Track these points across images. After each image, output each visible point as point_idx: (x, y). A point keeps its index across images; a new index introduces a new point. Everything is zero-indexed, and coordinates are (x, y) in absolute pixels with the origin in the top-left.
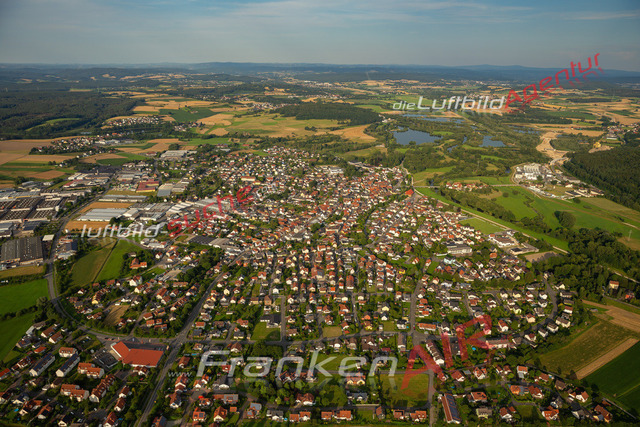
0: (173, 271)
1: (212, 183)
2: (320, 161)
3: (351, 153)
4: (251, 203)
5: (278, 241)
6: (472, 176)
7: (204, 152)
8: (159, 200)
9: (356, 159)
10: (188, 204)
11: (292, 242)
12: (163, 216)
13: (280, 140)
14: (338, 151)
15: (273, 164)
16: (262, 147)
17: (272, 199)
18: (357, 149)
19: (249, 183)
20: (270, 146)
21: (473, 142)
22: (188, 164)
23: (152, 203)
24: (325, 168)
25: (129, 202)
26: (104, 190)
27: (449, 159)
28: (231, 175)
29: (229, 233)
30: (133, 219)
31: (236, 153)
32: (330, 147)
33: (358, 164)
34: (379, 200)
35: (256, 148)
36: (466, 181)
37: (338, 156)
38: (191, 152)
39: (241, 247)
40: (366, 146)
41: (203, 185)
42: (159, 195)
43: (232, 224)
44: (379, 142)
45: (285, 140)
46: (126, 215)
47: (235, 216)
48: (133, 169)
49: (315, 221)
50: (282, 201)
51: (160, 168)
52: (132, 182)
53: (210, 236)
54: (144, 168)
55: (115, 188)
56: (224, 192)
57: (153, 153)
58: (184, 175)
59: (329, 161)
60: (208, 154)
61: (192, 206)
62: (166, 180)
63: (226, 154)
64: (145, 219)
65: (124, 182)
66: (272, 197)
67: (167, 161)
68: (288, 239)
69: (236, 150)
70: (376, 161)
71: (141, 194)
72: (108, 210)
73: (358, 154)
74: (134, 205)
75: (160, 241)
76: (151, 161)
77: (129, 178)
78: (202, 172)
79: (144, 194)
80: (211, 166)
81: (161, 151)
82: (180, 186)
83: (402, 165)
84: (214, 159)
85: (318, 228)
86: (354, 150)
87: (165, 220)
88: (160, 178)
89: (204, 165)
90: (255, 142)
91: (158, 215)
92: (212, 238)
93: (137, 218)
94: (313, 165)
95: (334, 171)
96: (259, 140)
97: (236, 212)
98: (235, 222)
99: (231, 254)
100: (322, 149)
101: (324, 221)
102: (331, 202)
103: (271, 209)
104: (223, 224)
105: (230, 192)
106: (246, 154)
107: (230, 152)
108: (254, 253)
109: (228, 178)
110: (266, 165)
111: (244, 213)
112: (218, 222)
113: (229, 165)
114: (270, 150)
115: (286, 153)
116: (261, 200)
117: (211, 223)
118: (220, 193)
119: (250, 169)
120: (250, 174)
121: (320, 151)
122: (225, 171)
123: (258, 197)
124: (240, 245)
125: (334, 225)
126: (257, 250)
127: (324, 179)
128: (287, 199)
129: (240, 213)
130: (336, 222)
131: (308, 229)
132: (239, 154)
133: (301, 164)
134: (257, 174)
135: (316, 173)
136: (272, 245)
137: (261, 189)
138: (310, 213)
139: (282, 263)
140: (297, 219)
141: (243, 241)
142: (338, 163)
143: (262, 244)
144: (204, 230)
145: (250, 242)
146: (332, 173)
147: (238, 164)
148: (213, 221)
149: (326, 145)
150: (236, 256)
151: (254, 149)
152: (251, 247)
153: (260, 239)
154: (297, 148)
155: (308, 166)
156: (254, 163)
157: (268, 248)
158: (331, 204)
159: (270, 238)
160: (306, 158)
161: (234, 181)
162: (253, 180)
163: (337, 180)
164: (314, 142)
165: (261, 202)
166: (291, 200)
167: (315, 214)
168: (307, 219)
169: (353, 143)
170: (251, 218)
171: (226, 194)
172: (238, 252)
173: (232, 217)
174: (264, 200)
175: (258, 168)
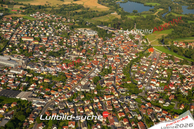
2: (76, 25)
3: (96, 19)
4: (37, 59)
5: (72, 93)
9: (102, 24)
11: (84, 93)
13: (40, 7)
14: (86, 17)
15: (42, 27)
16: (28, 13)
17: (53, 56)
18: (100, 16)
19: (30, 42)
20: (34, 12)
24: (81, 30)
28: (12, 36)
29: (29, 86)
31: (9, 16)
32: (79, 14)
33: (105, 28)
34: (131, 56)
35: (23, 13)
37: (89, 21)
39: (44, 99)
40: (104, 14)
43: (29, 78)
44: (113, 11)
45: (43, 7)
47: (29, 71)
49: (93, 74)
50: (61, 58)
53: (14, 90)
56: (11, 50)
59: (83, 25)
66: (53, 54)
68: (78, 90)
69: (8, 14)
70: (117, 25)
73: (102, 19)
83: (135, 28)
86: (97, 17)
90: (21, 8)
92: (17, 92)
94: (72, 28)
95: (90, 33)
96: (23, 7)
97: (28, 67)
98: (30, 76)
99: (38, 106)
100: (74, 15)
101: (99, 74)
102: (99, 58)
103: (55, 64)
104: (21, 78)
105: (17, 50)
106: (18, 18)
107: (3, 15)
108: (56, 103)
109: (10, 38)
110: (37, 28)
111: (36, 68)
112: (16, 77)
113: (7, 27)
114: (35, 16)
115: (48, 18)
116: (44, 57)
117: (11, 77)
118: (8, 51)
119: (25, 31)
120: (28, 35)
121: (73, 17)
122: (6, 32)
123: (41, 55)
124: (42, 97)
125: (108, 77)
126: (58, 101)
127: (85, 39)
128: (64, 56)
129: (32, 69)
130: (109, 75)
131: (91, 82)
132: (12, 18)
133: (63, 27)
134: (33, 35)
135: (78, 35)
136: (68, 96)
137: (41, 48)
138: (86, 68)
139: (82, 112)
140: (79, 72)
141: (43, 94)
142: (90, 26)
143: (60, 95)
144: (7, 84)
145: (49, 94)
146: (89, 34)
147: (14, 26)
148: (12, 76)
149: (76, 12)
150: (42, 107)
151: (22, 14)
152: (52, 98)
153: (57, 91)
154: (55, 14)
155: (69, 29)
156: (27, 26)
157: (66, 99)
158: (98, 60)
159: (65, 90)
160: (64, 22)
161: (16, 41)
162: (32, 40)
163: (95, 41)
164: (66, 10)
165: (45, 58)
166: (67, 57)
167: (90, 68)
168: (87, 73)
169: (94, 11)
170: (43, 72)
171: (14, 51)
172: (43, 104)
173: (27, 72)
174: (47, 57)
175: (32, 30)
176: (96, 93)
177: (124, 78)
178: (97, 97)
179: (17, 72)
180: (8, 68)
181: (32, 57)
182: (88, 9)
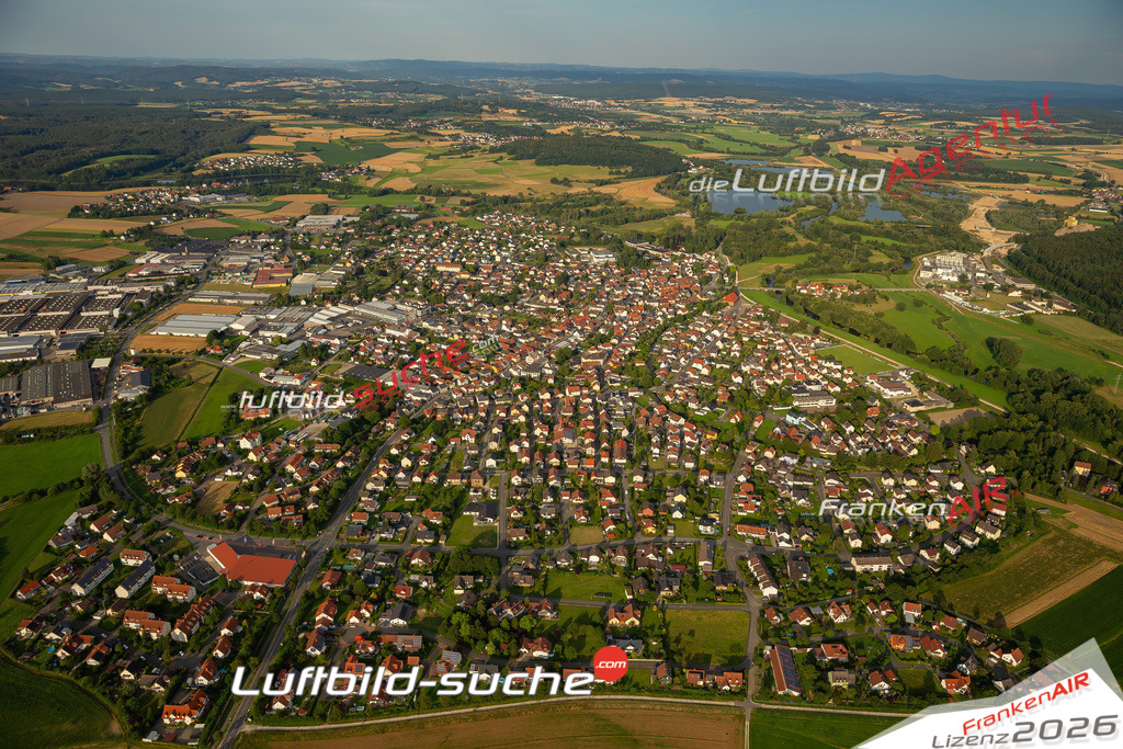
0: (314, 425)
1: (384, 274)
2: (576, 239)
3: (631, 227)
4: (452, 309)
5: (498, 378)
6: (844, 272)
7: (372, 219)
8: (292, 301)
9: (639, 237)
10: (342, 309)
11: (522, 380)
12: (298, 329)
13: (506, 200)
14: (608, 222)
15: (493, 242)
16: (474, 213)
17: (489, 304)
18: (643, 219)
19: (451, 274)
20: (489, 211)
21: (847, 212)
22: (345, 240)
23: (279, 307)
24: (584, 251)
25: (239, 305)
26: (197, 282)
27: (803, 241)
28: (418, 261)
29: (412, 361)
30: (246, 333)
31: (429, 221)
32: (594, 214)
33: (642, 246)
34: (676, 309)
35: (464, 214)
36: (831, 280)
37: (608, 231)
38: (349, 219)
39: (434, 386)
40: (658, 215)
41: (369, 278)
42: (292, 293)
43: (419, 346)
44: (680, 208)
45: (514, 200)
46: (235, 326)
47: (423, 332)
48: (248, 247)
49: (562, 345)
50: (507, 308)
51: (296, 246)
52: (247, 270)
53: (380, 367)
54: (267, 245)
55: (215, 280)
56: (405, 289)
57: (284, 218)
58: (336, 258)
59: (591, 239)
60: (379, 223)
61: (349, 313)
62: (305, 267)
63: (410, 223)
64: (268, 334)
65: (231, 269)
66: (490, 301)
67: (308, 234)
68: (515, 373)
69: (429, 217)
70: (674, 241)
71: (260, 290)
72: (205, 317)
73: (643, 228)
74: (249, 310)
75: (292, 373)
76: (279, 234)
77: (242, 262)
78: (367, 253)
79: (267, 290)
80: (384, 243)
81: (298, 215)
82: (331, 277)
83: (719, 249)
84: (390, 232)
85: (569, 356)
86: (636, 221)
87: (303, 337)
88: (295, 263)
89: (371, 242)
90: (463, 203)
91: (290, 327)
92: (384, 369)
93: (255, 332)
94: (563, 245)
95: (599, 258)
96: (469, 199)
97: (425, 325)
98: (423, 342)
99: (415, 398)
100: (579, 217)
101: (579, 344)
102: (593, 312)
103: (487, 321)
104: (402, 346)
105: (416, 289)
106: (446, 224)
107: (417, 219)
108: (455, 396)
109: (414, 266)
110: (481, 244)
111: (440, 328)
112: (394, 343)
113: (415, 243)
114: (489, 218)
115: (515, 224)
116: (470, 305)
117: (382, 343)
118: (398, 292)
119: (451, 251)
120: (453, 260)
121: (576, 222)
122: (408, 253)
123: (466, 301)
124: (432, 383)
125: (596, 351)
126: (461, 391)
127: (581, 270)
128: (515, 304)
129: (432, 328)
130: (600, 347)
131: (550, 358)
132: (434, 223)
133: (541, 244)
134: (464, 260)
135: (569, 260)
136: (487, 384)
137: (470, 286)
138: (555, 330)
139: (503, 415)
140: (532, 339)
141: (436, 377)
142: (606, 242)
143: (470, 382)
144: (370, 355)
145: (448, 378)
146: (596, 260)
147: (431, 242)
148: (385, 341)
149: (588, 211)
150: (423, 402)
151: (460, 215)
152: (451, 387)
153: (467, 373)
154: (536, 215)
155: (554, 248)
156: (460, 241)
157: (481, 389)
158: (591, 315)
159: (484, 372)
160: (551, 233)
161: (424, 272)
162: (457, 270)
163: (604, 274)
164: (566, 206)
165: (470, 309)
166: (522, 307)
167: (563, 332)
168: (550, 340)
169: (635, 209)
170: (452, 336)
171: (409, 293)
172: (427, 395)
173: (418, 335)
174: (475, 306)
175: (467, 249)
176: (551, 381)
177: (632, 354)
178: (550, 389)
179: (397, 334)
180: (383, 325)
181: (443, 304)
182: (623, 203)
